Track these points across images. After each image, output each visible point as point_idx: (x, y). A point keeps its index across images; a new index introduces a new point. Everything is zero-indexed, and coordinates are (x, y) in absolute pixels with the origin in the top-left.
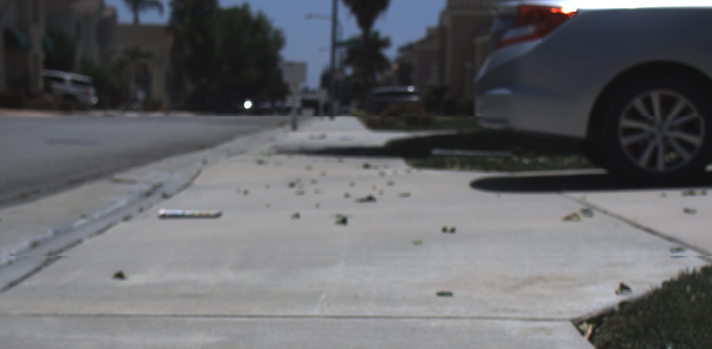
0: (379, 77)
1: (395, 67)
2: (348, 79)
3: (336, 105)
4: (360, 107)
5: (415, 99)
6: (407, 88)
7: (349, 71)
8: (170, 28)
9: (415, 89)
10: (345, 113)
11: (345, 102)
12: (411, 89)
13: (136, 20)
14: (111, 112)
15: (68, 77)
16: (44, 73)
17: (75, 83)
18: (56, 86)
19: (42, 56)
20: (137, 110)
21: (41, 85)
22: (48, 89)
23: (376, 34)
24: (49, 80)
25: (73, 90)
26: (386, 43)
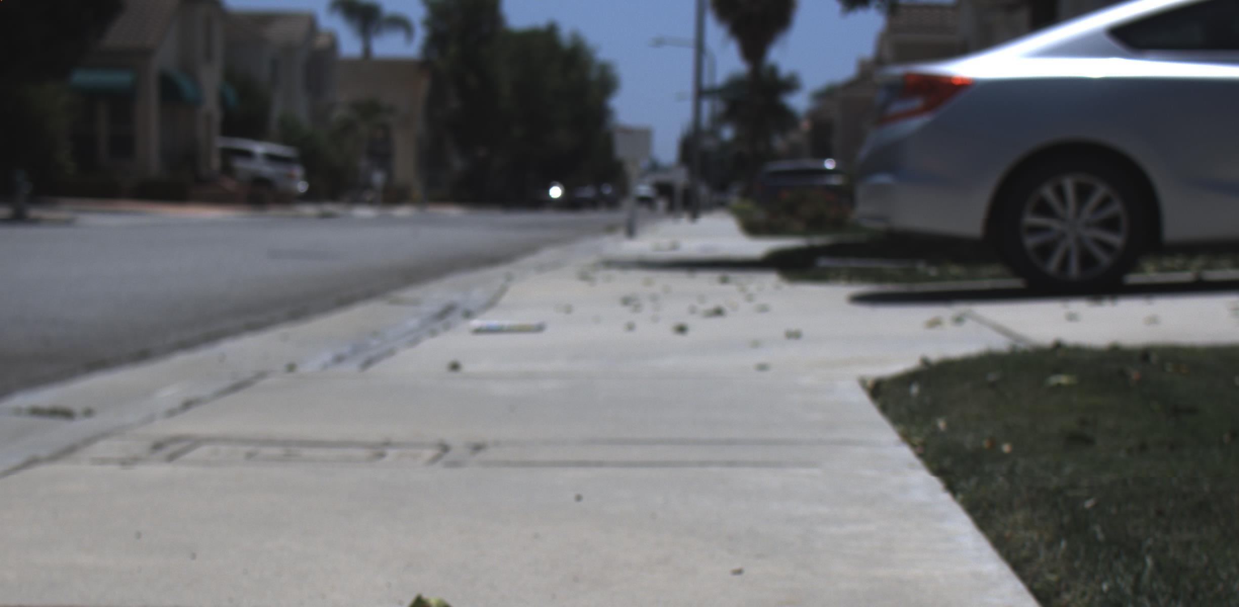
0: (779, 143)
1: (805, 125)
2: (725, 146)
3: (703, 190)
4: (746, 194)
5: (835, 181)
6: (823, 163)
7: (728, 133)
8: (424, 65)
9: (837, 164)
10: (720, 205)
11: (721, 186)
12: (829, 165)
13: (367, 51)
14: (329, 207)
15: (259, 148)
16: (221, 142)
17: (272, 158)
18: (240, 164)
19: (217, 115)
20: (372, 203)
21: (216, 163)
22: (227, 170)
23: (773, 70)
24: (229, 154)
25: (268, 170)
26: (790, 85)
